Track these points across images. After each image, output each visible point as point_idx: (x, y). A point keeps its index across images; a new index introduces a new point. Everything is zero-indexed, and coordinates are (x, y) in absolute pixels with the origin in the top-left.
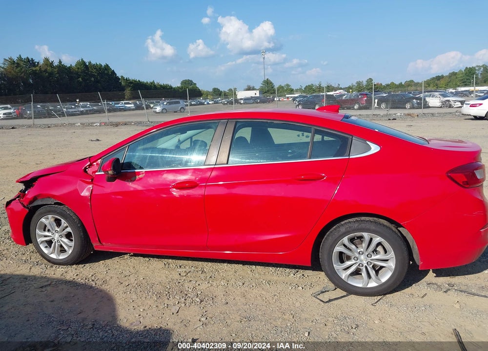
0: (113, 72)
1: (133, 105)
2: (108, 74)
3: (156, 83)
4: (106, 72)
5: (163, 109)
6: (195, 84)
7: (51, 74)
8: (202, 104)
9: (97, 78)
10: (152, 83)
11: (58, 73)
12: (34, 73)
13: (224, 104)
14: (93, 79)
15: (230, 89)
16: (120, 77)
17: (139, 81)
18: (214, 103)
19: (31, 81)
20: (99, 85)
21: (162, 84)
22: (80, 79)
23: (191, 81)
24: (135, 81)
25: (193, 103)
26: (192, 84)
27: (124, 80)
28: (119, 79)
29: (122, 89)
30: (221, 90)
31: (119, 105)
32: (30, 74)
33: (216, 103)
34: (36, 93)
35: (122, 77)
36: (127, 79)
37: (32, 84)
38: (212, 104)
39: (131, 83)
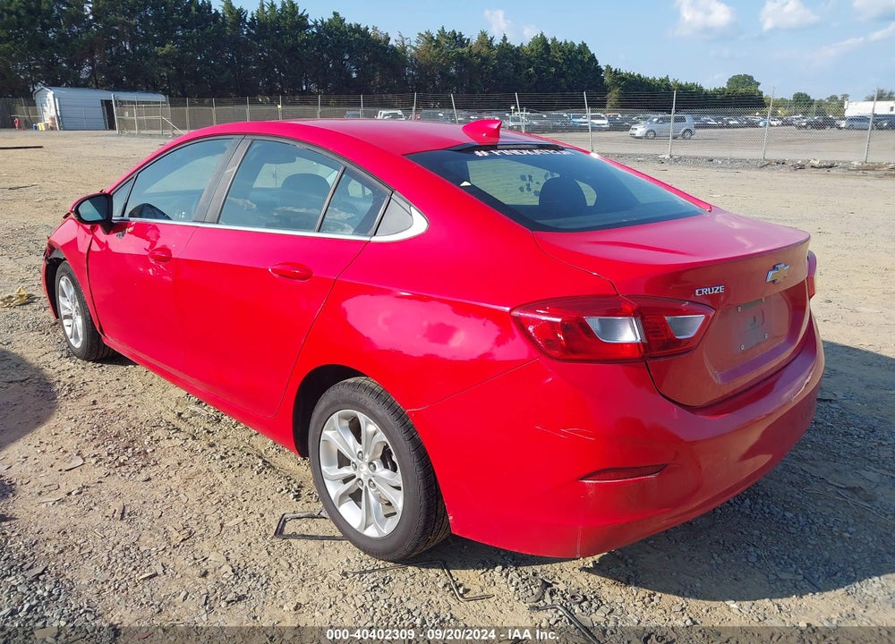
0: (593, 58)
1: (606, 122)
2: (581, 62)
3: (671, 80)
4: (579, 57)
5: (648, 132)
6: (758, 84)
7: (485, 60)
8: (754, 125)
9: (561, 69)
10: (662, 81)
11: (497, 58)
12: (460, 58)
13: (800, 127)
14: (553, 70)
15: (832, 97)
16: (604, 68)
17: (639, 76)
18: (783, 125)
19: (453, 71)
20: (563, 80)
21: (684, 84)
22: (531, 69)
23: (751, 78)
24: (631, 76)
25: (731, 122)
26: (750, 84)
27: (611, 72)
28: (601, 71)
29: (604, 89)
30: (812, 98)
31: (581, 120)
32: (453, 59)
33: (786, 123)
34: (457, 92)
35: (608, 67)
36: (616, 71)
37: (454, 78)
38: (778, 125)
39: (623, 79)
